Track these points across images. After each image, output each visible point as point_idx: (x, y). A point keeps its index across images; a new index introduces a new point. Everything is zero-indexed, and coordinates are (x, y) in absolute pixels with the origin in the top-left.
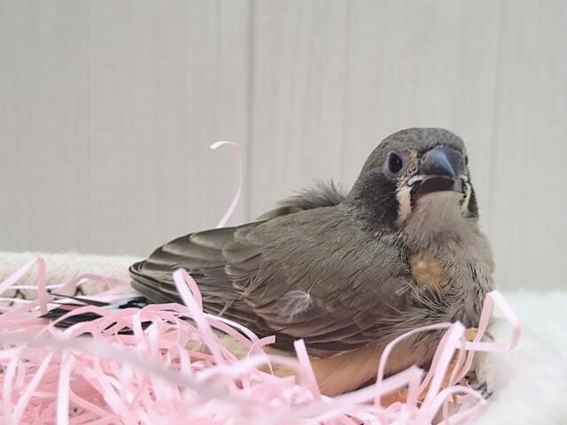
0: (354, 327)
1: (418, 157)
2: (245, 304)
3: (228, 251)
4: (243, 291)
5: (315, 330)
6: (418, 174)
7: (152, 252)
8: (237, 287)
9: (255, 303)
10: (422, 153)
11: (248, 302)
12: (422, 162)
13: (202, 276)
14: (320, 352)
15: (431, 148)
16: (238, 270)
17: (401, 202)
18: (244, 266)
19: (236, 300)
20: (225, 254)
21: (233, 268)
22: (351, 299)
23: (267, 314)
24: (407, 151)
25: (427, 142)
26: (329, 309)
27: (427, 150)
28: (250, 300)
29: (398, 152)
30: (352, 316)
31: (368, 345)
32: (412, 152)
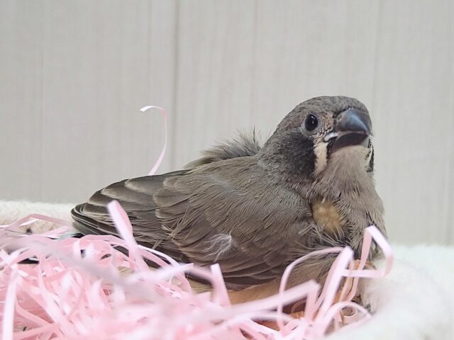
0: (264, 265)
1: (333, 117)
2: (172, 243)
3: (158, 196)
4: (170, 232)
5: (232, 266)
6: (334, 131)
7: (92, 195)
8: (165, 228)
9: (181, 243)
10: (337, 113)
11: (174, 241)
12: (338, 121)
13: (135, 218)
14: (235, 286)
15: (345, 110)
16: (167, 213)
17: (318, 155)
18: (171, 210)
19: (164, 240)
20: (155, 199)
21: (162, 212)
22: (262, 241)
23: (191, 252)
24: (323, 112)
25: (340, 105)
26: (243, 249)
27: (341, 112)
28: (177, 240)
29: (315, 113)
30: (263, 255)
31: (274, 280)
32: (328, 113)
